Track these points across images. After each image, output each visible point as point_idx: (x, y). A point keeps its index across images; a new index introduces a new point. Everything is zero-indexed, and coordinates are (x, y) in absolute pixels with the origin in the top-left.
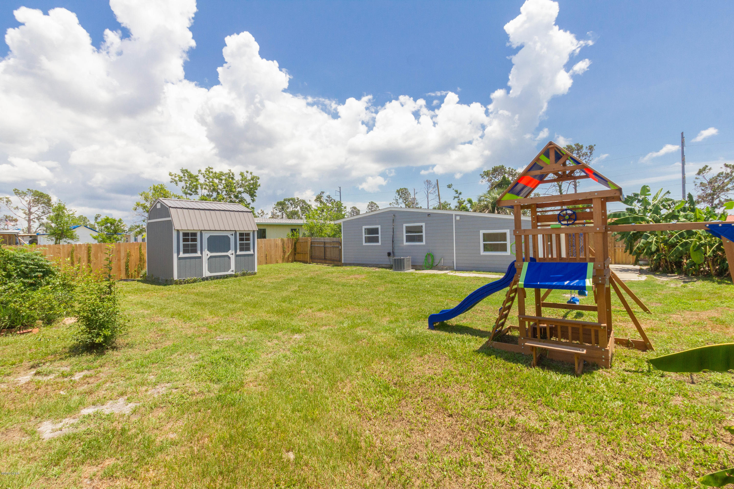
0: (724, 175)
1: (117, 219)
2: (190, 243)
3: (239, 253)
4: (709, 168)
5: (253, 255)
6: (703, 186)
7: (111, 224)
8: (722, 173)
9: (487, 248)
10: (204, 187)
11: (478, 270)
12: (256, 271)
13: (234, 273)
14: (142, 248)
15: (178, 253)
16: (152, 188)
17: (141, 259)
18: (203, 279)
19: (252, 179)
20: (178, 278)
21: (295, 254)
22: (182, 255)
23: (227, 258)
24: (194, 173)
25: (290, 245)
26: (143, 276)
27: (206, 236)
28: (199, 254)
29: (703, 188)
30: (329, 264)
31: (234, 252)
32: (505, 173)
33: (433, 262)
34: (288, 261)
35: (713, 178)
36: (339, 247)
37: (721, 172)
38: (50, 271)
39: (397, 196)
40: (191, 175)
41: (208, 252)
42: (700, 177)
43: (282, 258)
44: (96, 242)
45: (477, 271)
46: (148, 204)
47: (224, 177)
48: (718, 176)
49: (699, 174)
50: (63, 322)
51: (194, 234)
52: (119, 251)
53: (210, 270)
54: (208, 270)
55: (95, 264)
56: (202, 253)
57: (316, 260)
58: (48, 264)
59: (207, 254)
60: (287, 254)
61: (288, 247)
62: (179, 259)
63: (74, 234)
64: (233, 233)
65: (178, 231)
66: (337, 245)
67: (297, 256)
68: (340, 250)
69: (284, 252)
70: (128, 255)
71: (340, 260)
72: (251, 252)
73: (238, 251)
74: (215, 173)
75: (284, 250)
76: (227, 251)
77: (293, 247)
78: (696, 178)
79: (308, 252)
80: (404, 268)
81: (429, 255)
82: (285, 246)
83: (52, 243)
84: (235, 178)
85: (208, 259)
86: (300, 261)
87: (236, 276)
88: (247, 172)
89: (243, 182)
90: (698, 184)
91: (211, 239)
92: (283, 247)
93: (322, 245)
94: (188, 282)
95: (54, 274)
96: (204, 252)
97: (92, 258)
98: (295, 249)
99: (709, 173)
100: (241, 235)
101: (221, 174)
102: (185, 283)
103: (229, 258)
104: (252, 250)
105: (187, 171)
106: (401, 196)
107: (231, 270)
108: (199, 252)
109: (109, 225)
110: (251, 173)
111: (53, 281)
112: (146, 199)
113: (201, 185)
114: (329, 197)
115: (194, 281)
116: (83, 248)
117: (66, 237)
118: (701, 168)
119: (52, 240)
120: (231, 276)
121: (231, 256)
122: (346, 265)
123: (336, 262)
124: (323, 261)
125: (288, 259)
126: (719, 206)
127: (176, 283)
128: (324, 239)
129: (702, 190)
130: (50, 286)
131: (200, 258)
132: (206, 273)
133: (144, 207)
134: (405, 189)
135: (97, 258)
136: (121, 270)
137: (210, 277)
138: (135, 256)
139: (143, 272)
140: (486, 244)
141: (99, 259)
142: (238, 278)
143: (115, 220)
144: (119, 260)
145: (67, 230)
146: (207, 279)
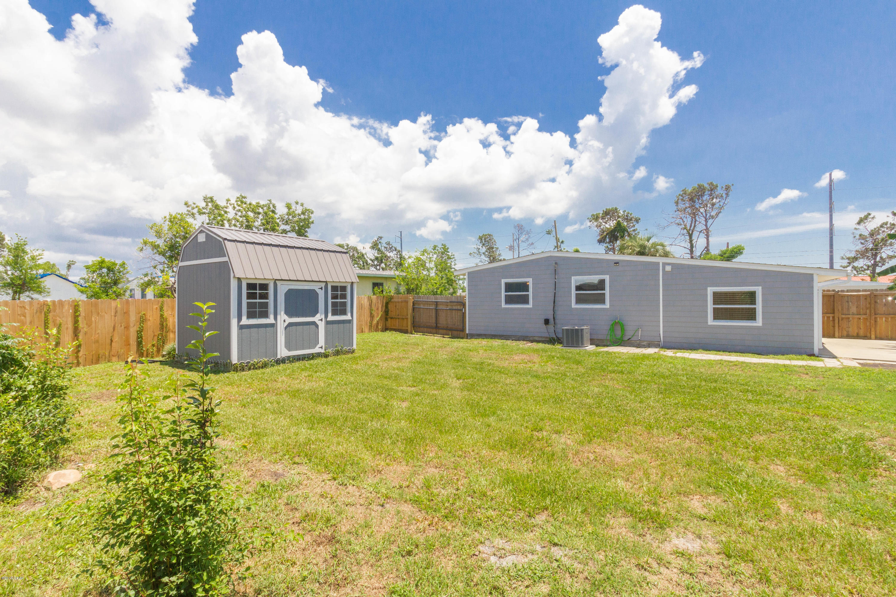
0: (888, 225)
1: (119, 262)
2: (258, 301)
3: (331, 318)
4: (872, 216)
5: (350, 322)
6: (863, 239)
7: (109, 269)
8: (886, 224)
9: (718, 315)
10: (233, 222)
11: (707, 348)
12: (355, 347)
13: (323, 351)
14: (165, 308)
15: (240, 319)
16: (168, 217)
17: (163, 326)
18: (279, 362)
19: (303, 213)
20: (238, 361)
21: (386, 319)
22: (245, 321)
23: (313, 327)
24: (222, 203)
25: (380, 306)
26: (169, 353)
27: (283, 289)
28: (270, 320)
29: (863, 241)
30: (443, 335)
31: (323, 317)
32: (619, 217)
33: (624, 335)
34: (377, 330)
35: (875, 229)
36: (461, 310)
37: (885, 221)
38: (13, 359)
39: (479, 244)
40: (217, 205)
41: (285, 317)
42: (861, 227)
43: (368, 324)
44: (84, 297)
45: (707, 350)
46: (160, 242)
47: (261, 210)
48: (882, 226)
49: (859, 223)
50: (45, 483)
51: (264, 287)
52: (126, 313)
53: (289, 347)
54: (286, 347)
55: (86, 333)
56: (276, 318)
57: (422, 329)
58: (9, 343)
59: (283, 320)
60: (376, 319)
61: (378, 309)
62: (241, 327)
63: (42, 285)
64: (323, 285)
65: (239, 279)
66: (459, 307)
67: (389, 323)
68: (464, 314)
69: (372, 316)
70: (142, 320)
71: (463, 330)
72: (348, 317)
73: (330, 314)
74: (250, 204)
75: (371, 314)
76: (314, 316)
77: (384, 308)
78: (856, 229)
79: (409, 317)
80: (582, 344)
81: (617, 323)
82: (373, 308)
83: (9, 298)
84: (276, 211)
85: (286, 328)
86: (396, 330)
87: (326, 356)
88: (297, 203)
89: (290, 217)
90: (858, 237)
91: (290, 294)
92: (371, 309)
93: (433, 307)
94: (255, 367)
95: (20, 365)
96: (279, 317)
97: (82, 324)
98: (386, 312)
99: (871, 223)
100: (334, 288)
101: (258, 205)
102: (250, 369)
103: (317, 326)
104: (349, 314)
105: (211, 198)
106: (484, 245)
107: (319, 345)
108: (272, 316)
109: (105, 270)
110: (302, 205)
111: (20, 382)
112: (159, 234)
113: (229, 220)
114: (388, 244)
115: (265, 366)
116: (66, 307)
117: (31, 289)
118: (863, 216)
119: (8, 294)
120: (319, 355)
121: (319, 323)
122: (471, 336)
123: (455, 333)
124: (434, 331)
125: (377, 327)
126: (880, 264)
127: (236, 369)
128: (436, 298)
129: (862, 243)
130: (13, 394)
131: (273, 325)
132: (283, 352)
133: (155, 247)
134: (490, 235)
135: (89, 325)
136: (129, 345)
137: (289, 357)
138: (153, 319)
139: (168, 347)
140: (718, 308)
141: (93, 325)
142: (330, 359)
143: (114, 264)
144: (127, 328)
145: (31, 279)
146: (283, 361)
